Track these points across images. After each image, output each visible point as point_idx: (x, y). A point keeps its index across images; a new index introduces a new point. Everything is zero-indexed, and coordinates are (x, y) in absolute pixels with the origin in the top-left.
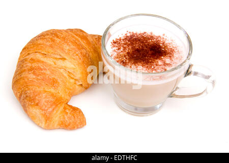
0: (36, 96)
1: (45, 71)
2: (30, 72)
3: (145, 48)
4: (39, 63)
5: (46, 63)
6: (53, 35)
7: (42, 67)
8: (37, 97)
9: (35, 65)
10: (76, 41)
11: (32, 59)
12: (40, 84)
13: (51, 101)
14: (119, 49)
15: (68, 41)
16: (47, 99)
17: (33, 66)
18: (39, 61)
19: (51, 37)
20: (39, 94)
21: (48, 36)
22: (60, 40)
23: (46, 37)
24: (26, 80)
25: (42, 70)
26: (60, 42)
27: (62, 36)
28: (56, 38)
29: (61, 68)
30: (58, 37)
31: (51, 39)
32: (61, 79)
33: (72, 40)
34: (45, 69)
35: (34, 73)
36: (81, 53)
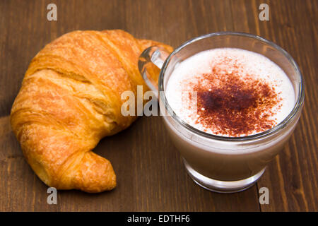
0: (41, 139)
1: (57, 101)
2: (35, 102)
3: (227, 110)
4: (50, 87)
5: (60, 87)
6: (77, 44)
7: (54, 95)
8: (41, 142)
9: (43, 90)
10: (111, 55)
11: (41, 80)
12: (48, 121)
13: (63, 149)
14: (265, 116)
15: (98, 55)
16: (57, 146)
17: (41, 92)
18: (50, 84)
19: (73, 46)
20: (45, 137)
21: (69, 44)
22: (85, 52)
23: (66, 45)
24: (29, 113)
25: (53, 98)
26: (84, 56)
27: (90, 45)
28: (79, 49)
29: (82, 98)
30: (83, 47)
31: (72, 49)
32: (82, 115)
33: (104, 53)
34: (58, 98)
35: (41, 104)
36: (116, 75)
